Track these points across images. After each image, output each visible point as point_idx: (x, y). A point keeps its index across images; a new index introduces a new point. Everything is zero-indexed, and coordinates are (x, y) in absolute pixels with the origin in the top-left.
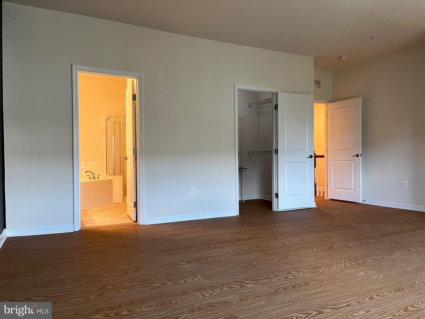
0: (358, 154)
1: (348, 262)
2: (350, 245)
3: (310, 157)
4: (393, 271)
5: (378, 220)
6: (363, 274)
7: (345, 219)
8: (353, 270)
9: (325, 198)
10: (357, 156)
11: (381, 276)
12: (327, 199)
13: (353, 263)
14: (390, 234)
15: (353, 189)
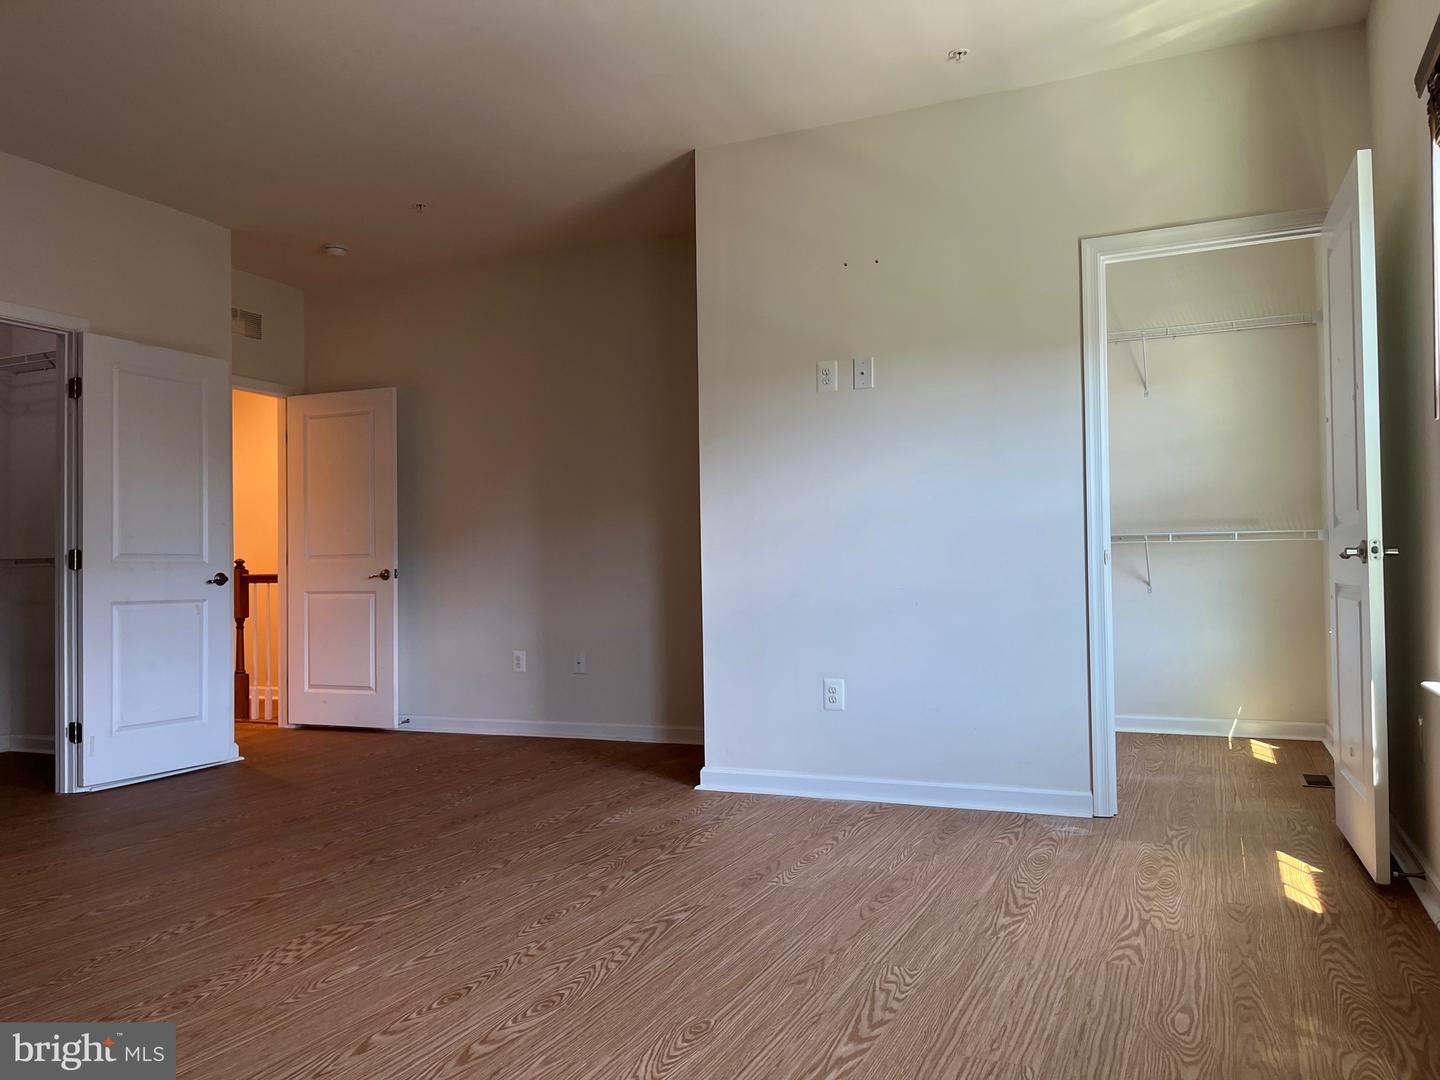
0: (387, 571)
1: (312, 939)
2: (332, 876)
3: (216, 581)
4: (451, 936)
5: (436, 779)
6: (355, 968)
7: (333, 790)
8: (322, 964)
9: (280, 726)
10: (385, 576)
11: (409, 963)
12: (287, 727)
13: (329, 939)
14: (464, 821)
15: (372, 685)
